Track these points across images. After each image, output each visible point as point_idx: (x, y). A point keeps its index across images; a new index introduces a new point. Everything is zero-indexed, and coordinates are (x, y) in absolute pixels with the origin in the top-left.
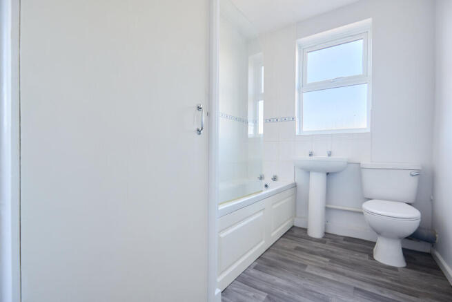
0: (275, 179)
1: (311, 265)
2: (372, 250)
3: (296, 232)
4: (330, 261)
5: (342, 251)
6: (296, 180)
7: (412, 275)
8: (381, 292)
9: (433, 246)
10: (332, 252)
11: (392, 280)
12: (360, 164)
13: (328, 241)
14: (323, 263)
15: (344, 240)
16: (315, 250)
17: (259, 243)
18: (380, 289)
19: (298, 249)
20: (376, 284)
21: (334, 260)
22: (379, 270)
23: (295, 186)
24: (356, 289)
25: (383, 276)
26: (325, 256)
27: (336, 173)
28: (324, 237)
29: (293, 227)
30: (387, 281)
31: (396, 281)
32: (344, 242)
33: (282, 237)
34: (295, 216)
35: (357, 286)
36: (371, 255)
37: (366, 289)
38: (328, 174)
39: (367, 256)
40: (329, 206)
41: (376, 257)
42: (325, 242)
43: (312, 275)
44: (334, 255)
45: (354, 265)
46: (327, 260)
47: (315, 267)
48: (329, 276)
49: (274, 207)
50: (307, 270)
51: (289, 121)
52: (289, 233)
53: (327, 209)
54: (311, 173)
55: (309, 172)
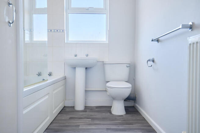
0: (50, 75)
1: (82, 124)
2: (111, 110)
3: (67, 110)
4: (91, 120)
5: (96, 114)
6: (66, 75)
7: (129, 117)
8: (118, 127)
9: (135, 102)
10: (91, 115)
11: (122, 121)
12: (103, 62)
13: (87, 110)
14: (88, 122)
15: (96, 108)
16: (82, 116)
17: (46, 118)
18: (118, 126)
19: (71, 118)
20: (115, 124)
21: (93, 119)
22: (116, 118)
23: (65, 78)
24: (107, 129)
25: (118, 120)
26: (88, 118)
27: (91, 68)
28: (85, 109)
29: (65, 107)
30: (120, 122)
31: (123, 121)
32: (97, 109)
33: (58, 114)
34: (66, 100)
35: (107, 128)
36: (111, 112)
37: (112, 128)
38: (86, 68)
39: (109, 113)
40: (87, 89)
41: (113, 113)
42: (86, 111)
43: (84, 129)
44: (93, 117)
45: (104, 119)
46: (90, 120)
47: (84, 125)
48: (93, 127)
49: (54, 92)
50: (80, 127)
51: (60, 32)
52: (63, 111)
53: (86, 91)
54: (77, 68)
55: (75, 68)
